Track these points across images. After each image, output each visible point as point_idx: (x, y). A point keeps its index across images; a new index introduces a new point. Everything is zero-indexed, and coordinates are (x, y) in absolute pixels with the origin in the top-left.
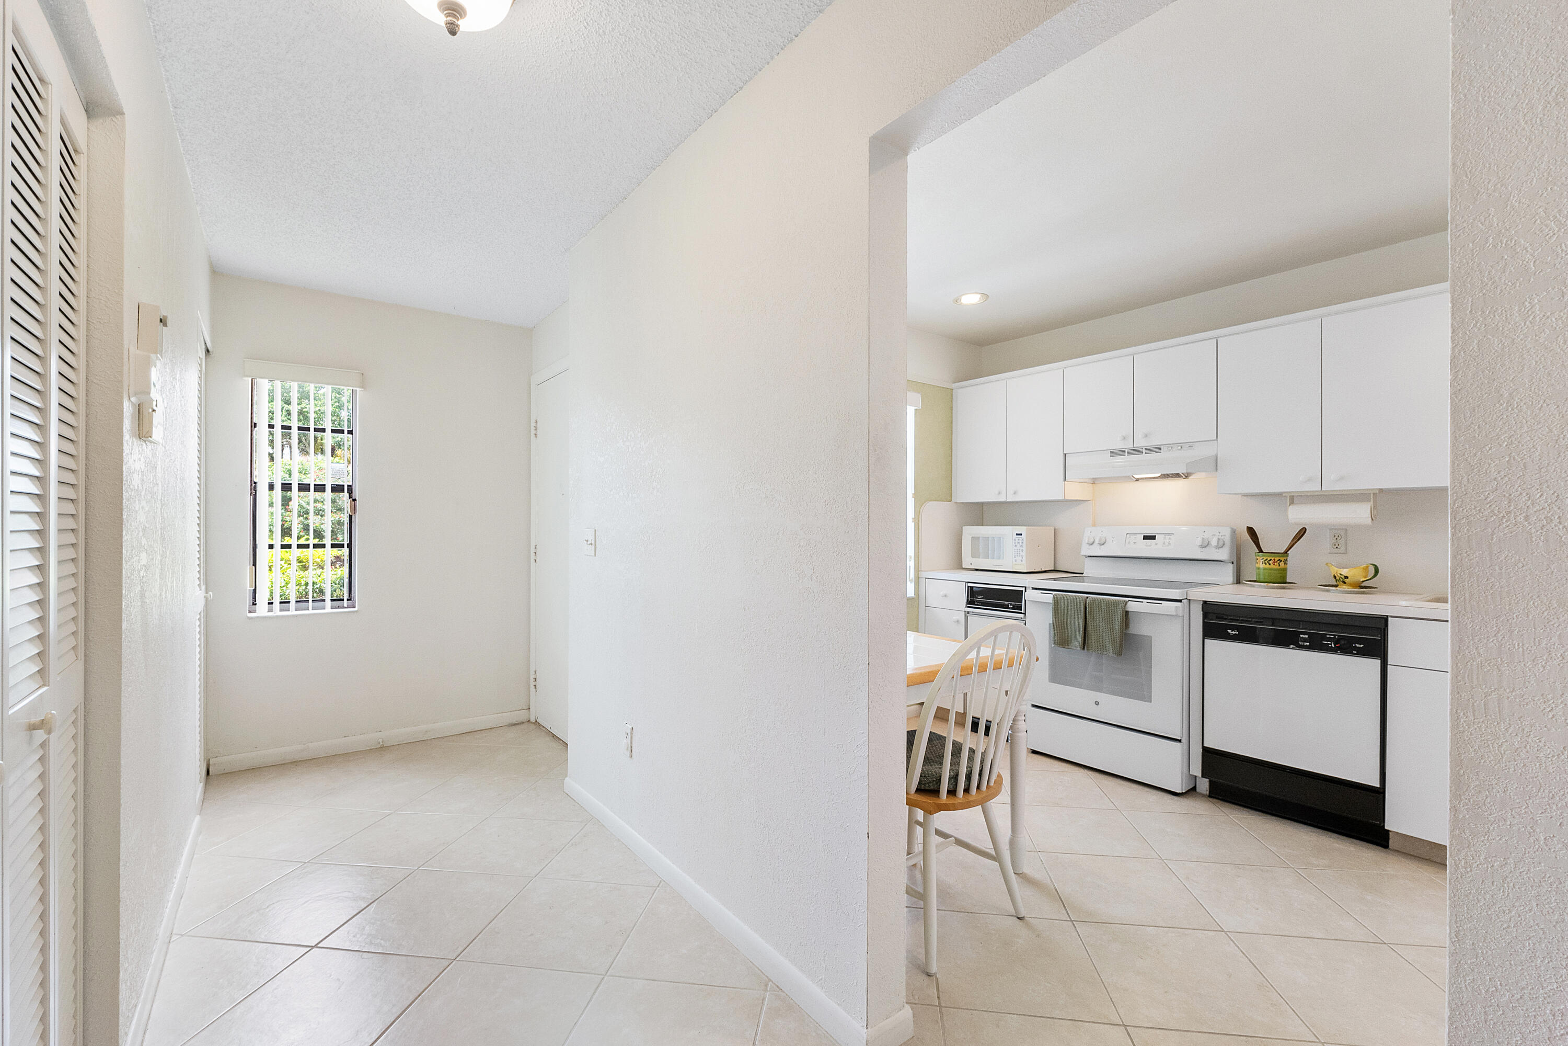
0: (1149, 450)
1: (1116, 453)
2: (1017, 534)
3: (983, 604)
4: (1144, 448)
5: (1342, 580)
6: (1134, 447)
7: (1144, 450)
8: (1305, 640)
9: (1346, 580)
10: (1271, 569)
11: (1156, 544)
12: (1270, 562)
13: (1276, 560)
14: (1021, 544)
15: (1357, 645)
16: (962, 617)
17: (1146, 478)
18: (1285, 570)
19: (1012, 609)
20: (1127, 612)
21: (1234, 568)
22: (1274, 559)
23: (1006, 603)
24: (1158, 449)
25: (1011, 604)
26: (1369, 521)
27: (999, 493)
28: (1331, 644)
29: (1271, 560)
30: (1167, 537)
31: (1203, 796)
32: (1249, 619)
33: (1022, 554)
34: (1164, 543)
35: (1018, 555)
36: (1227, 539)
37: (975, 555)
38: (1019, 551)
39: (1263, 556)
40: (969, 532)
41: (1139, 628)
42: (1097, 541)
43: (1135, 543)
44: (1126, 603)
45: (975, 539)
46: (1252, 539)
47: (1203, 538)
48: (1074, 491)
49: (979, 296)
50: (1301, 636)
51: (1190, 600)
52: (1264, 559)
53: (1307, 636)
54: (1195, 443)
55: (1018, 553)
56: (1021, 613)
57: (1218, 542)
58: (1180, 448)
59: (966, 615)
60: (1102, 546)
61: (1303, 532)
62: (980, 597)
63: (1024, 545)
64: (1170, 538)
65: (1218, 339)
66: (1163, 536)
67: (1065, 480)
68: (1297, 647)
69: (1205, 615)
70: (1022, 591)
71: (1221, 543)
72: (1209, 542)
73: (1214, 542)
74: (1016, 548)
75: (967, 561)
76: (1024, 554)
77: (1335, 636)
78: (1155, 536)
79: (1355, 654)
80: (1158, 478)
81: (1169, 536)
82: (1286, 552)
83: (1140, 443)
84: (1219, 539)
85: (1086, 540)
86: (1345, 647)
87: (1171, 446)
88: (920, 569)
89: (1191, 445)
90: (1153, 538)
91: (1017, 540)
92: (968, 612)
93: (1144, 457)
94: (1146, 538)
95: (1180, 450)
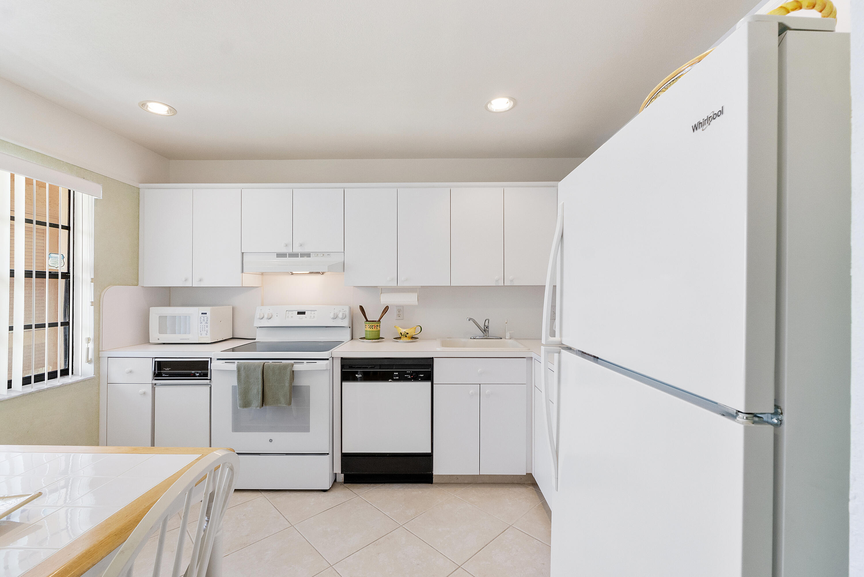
0: (303, 255)
1: (280, 255)
2: (202, 314)
3: (171, 375)
4: (299, 253)
5: (405, 335)
6: (293, 252)
7: (299, 255)
8: (397, 376)
9: (407, 335)
10: (373, 331)
11: (306, 317)
12: (373, 327)
13: (376, 326)
14: (206, 321)
15: (421, 375)
16: (148, 389)
17: (301, 274)
18: (379, 331)
19: (199, 376)
20: (293, 371)
21: (350, 330)
22: (375, 325)
23: (193, 372)
24: (308, 255)
25: (197, 373)
26: (417, 303)
27: (186, 280)
28: (409, 376)
29: (373, 326)
30: (313, 312)
31: (340, 483)
32: (367, 366)
33: (206, 329)
34: (311, 317)
35: (204, 330)
36: (347, 313)
37: (162, 331)
38: (204, 326)
39: (369, 324)
40: (156, 312)
41: (302, 382)
42: (266, 316)
43: (292, 317)
44: (292, 365)
45: (162, 319)
46: (362, 313)
47: (334, 313)
48: (249, 280)
49: (167, 108)
50: (395, 373)
51: (333, 357)
52: (370, 326)
53: (397, 373)
54: (331, 253)
55: (204, 328)
56: (207, 379)
57: (343, 315)
58: (322, 255)
59: (153, 387)
60: (270, 320)
61: (386, 309)
62: (168, 369)
63: (209, 321)
64: (314, 314)
65: (345, 189)
66: (310, 312)
67: (242, 272)
68: (392, 380)
69: (342, 367)
70: (208, 361)
71: (344, 316)
72: (337, 315)
73: (340, 316)
74: (202, 325)
75: (155, 336)
76: (209, 329)
77: (410, 371)
78: (305, 312)
79: (420, 380)
80: (308, 273)
81: (314, 312)
82: (379, 321)
83: (297, 249)
84: (343, 313)
85: (257, 316)
86: (415, 378)
87: (317, 254)
88: (101, 350)
89: (329, 254)
90: (304, 313)
91: (203, 319)
92: (155, 384)
93: (299, 259)
94: (299, 313)
95: (322, 256)
